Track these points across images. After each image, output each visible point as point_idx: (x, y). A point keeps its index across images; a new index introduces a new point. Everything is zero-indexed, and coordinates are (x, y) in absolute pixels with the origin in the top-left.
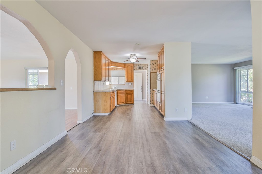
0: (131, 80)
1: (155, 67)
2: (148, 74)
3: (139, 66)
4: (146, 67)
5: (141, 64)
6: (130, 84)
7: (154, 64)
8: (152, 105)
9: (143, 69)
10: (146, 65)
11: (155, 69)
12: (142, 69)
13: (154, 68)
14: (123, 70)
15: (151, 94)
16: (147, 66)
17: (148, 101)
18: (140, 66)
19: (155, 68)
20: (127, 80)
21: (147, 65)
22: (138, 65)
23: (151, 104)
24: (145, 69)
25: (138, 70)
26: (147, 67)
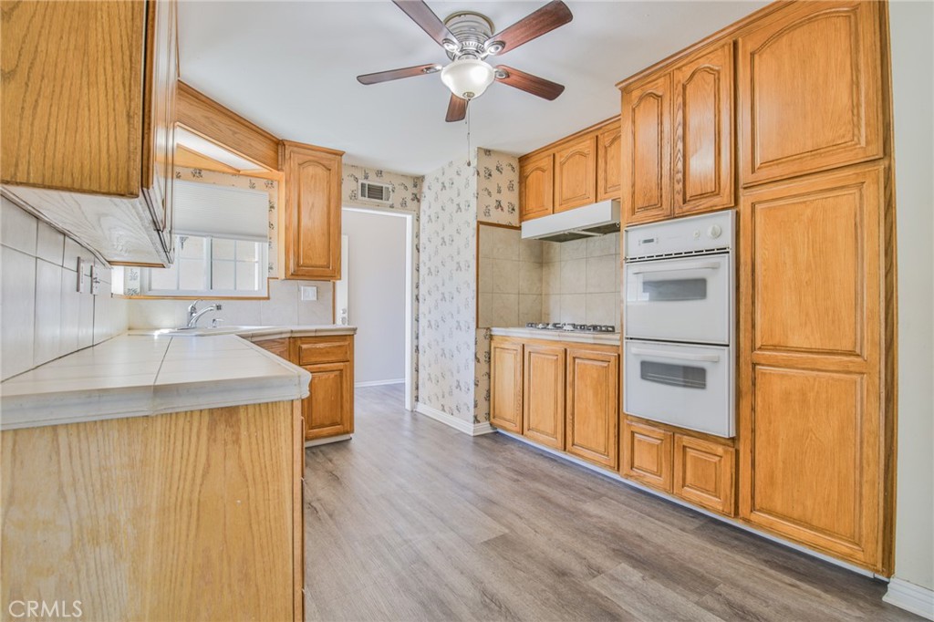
0: (322, 262)
1: (499, 192)
2: (418, 236)
3: (366, 178)
4: (409, 196)
5: (379, 173)
6: (308, 291)
7: (494, 173)
8: (485, 428)
9: (392, 207)
10: (410, 184)
11: (499, 205)
12: (383, 202)
13: (496, 196)
14: (253, 186)
15: (477, 360)
16: (415, 191)
17: (417, 400)
18: (374, 181)
19: (499, 197)
20: (298, 265)
21: (415, 186)
22: (360, 175)
23: (476, 420)
24: (404, 204)
25: (363, 206)
26: (416, 198)
